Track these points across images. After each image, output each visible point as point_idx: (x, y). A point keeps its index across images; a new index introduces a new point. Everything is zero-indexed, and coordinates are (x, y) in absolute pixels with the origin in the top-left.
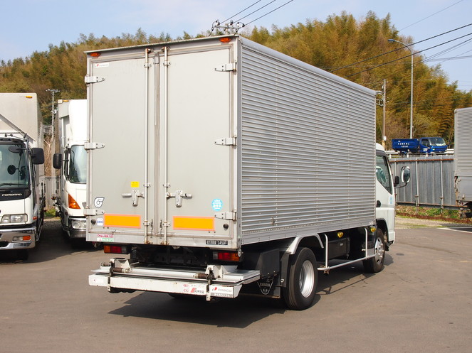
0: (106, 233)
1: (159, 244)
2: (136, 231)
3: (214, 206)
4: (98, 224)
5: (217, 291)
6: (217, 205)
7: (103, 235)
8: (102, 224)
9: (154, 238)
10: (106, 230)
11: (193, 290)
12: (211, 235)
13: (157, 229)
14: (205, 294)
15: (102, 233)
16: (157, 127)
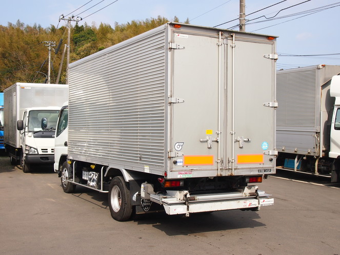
0: (186, 170)
1: (227, 175)
2: (209, 167)
3: (263, 147)
4: (178, 164)
5: (264, 203)
6: (265, 146)
7: (183, 172)
8: (181, 164)
9: (224, 171)
10: (185, 168)
11: (250, 204)
12: (261, 166)
13: (226, 165)
14: (257, 206)
15: (182, 171)
16: (226, 91)
